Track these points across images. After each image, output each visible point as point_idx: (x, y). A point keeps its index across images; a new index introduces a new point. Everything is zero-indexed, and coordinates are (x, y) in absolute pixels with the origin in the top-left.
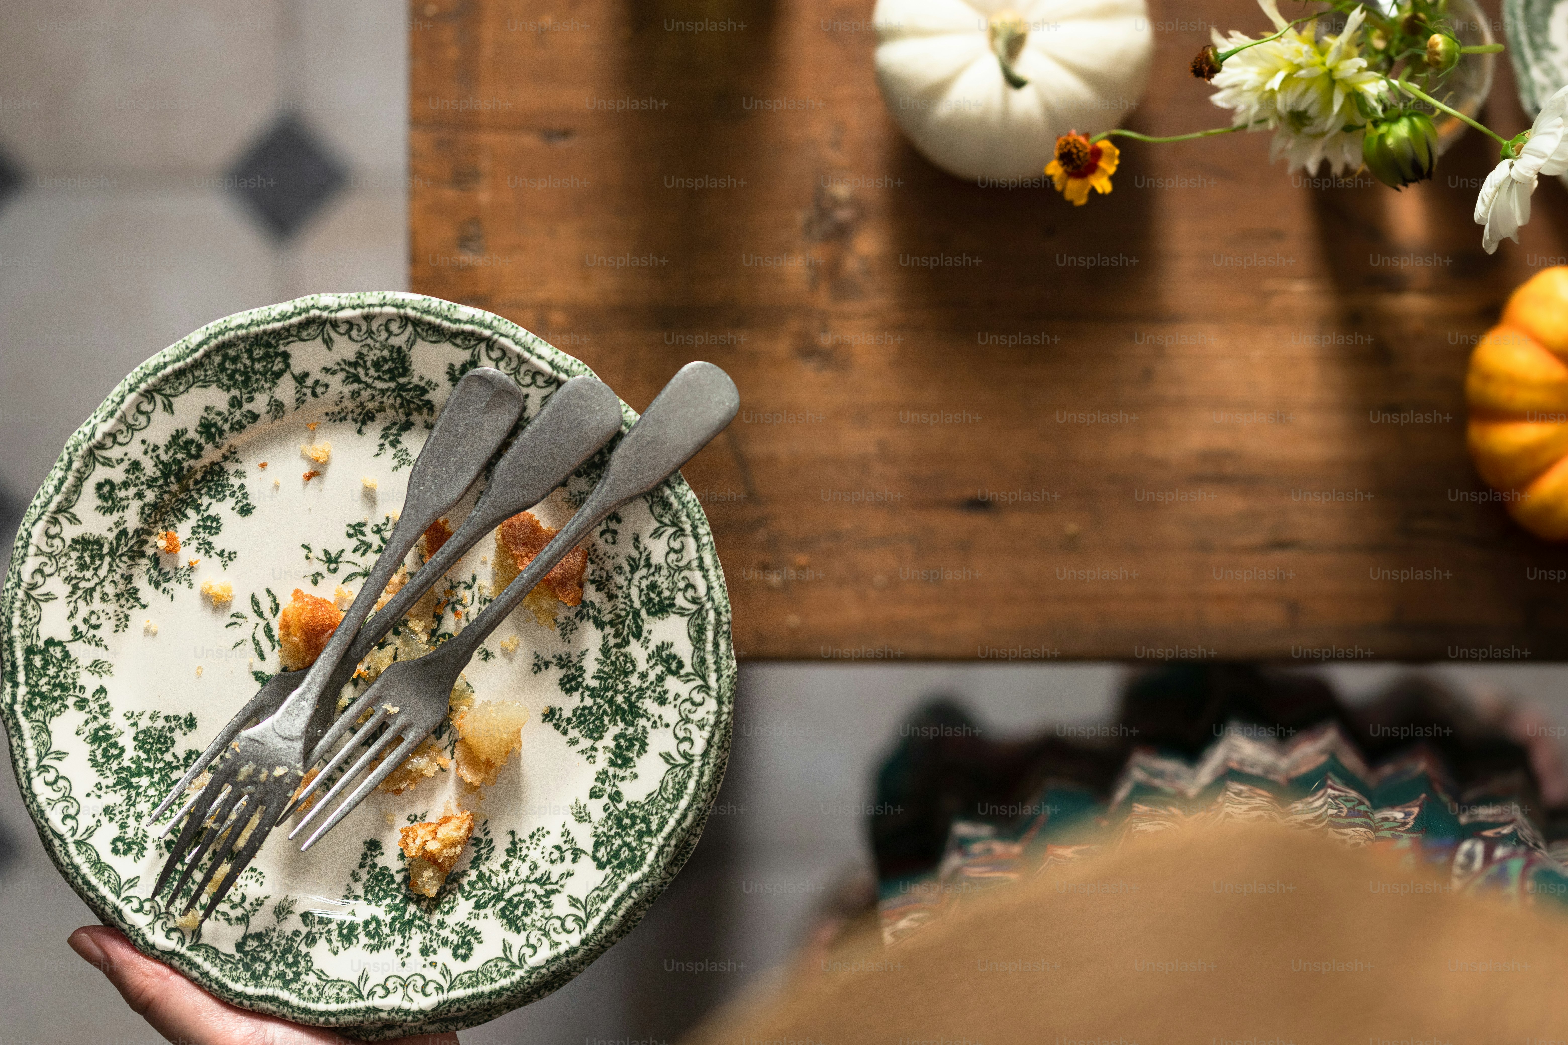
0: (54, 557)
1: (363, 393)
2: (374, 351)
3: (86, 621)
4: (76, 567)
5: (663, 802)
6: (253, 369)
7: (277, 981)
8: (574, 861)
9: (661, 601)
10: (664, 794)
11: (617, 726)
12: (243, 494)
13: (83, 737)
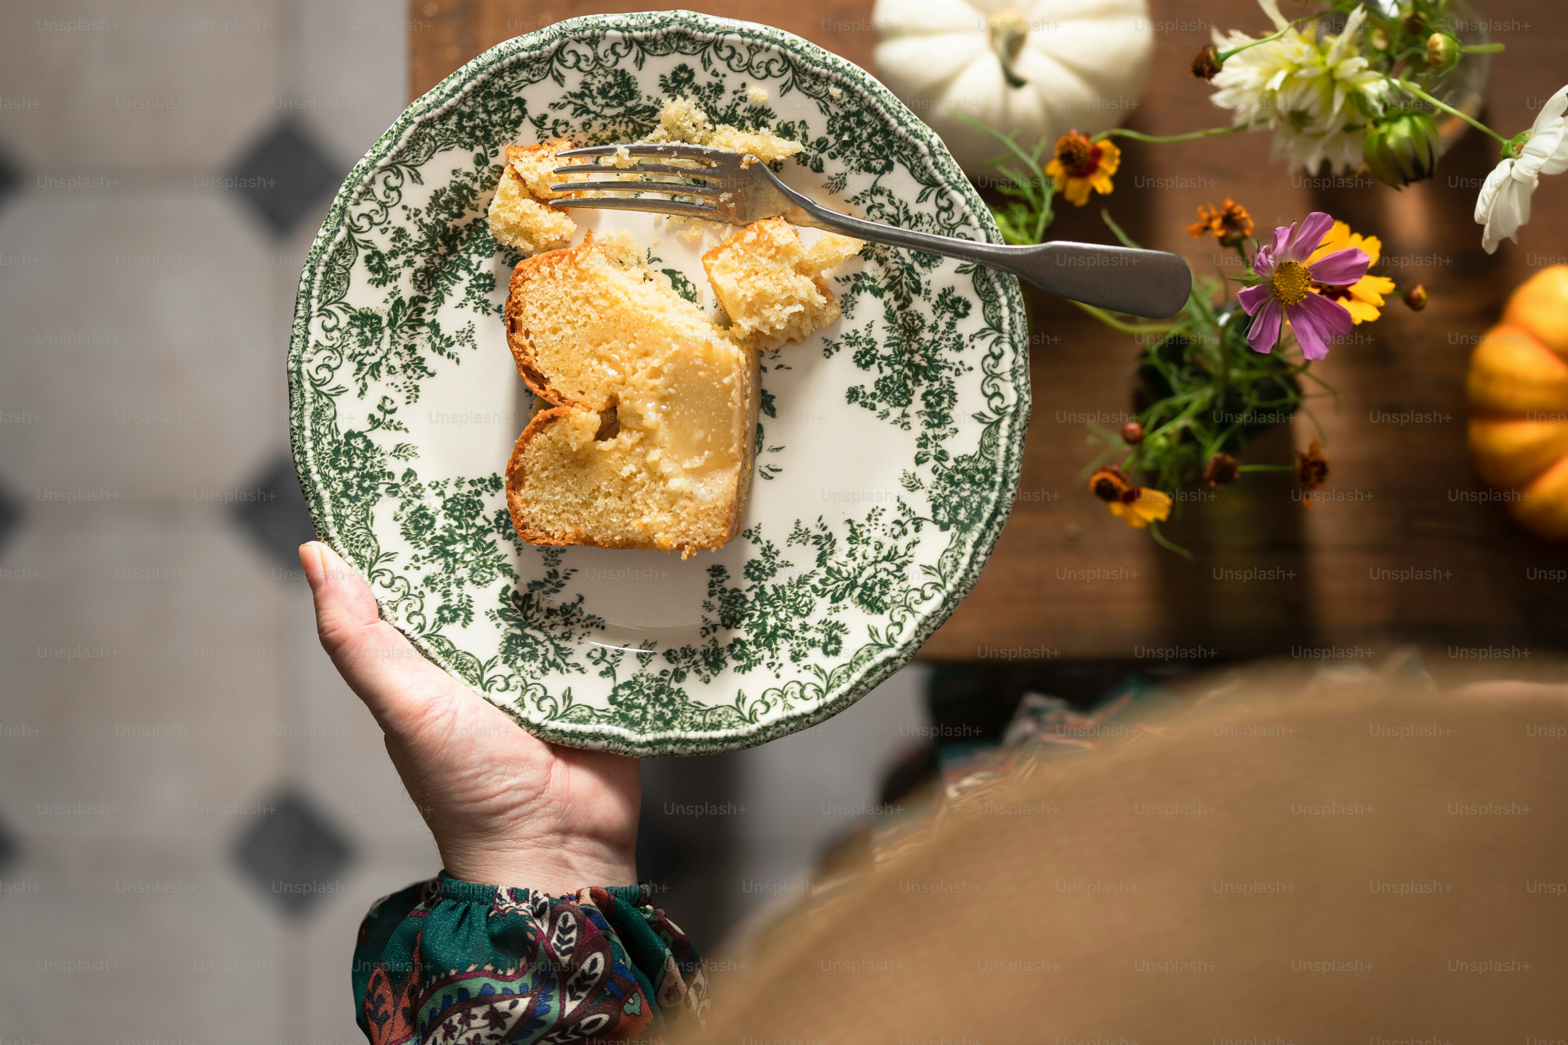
0: (905, 606)
1: (559, 635)
2: (529, 669)
3: (905, 532)
4: (891, 587)
5: (437, 139)
6: (648, 700)
7: (866, 120)
8: (545, 117)
9: (362, 326)
10: (433, 145)
11: (454, 226)
12: (713, 587)
13: (953, 425)
